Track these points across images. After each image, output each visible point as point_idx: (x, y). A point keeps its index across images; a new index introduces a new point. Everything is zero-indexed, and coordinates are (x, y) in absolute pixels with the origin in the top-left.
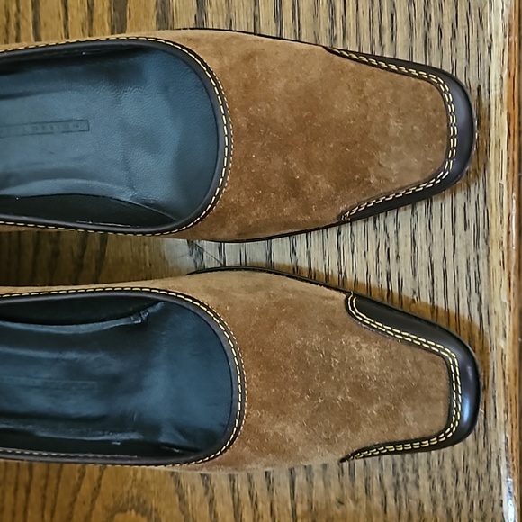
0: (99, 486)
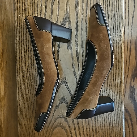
0: (54, 114)
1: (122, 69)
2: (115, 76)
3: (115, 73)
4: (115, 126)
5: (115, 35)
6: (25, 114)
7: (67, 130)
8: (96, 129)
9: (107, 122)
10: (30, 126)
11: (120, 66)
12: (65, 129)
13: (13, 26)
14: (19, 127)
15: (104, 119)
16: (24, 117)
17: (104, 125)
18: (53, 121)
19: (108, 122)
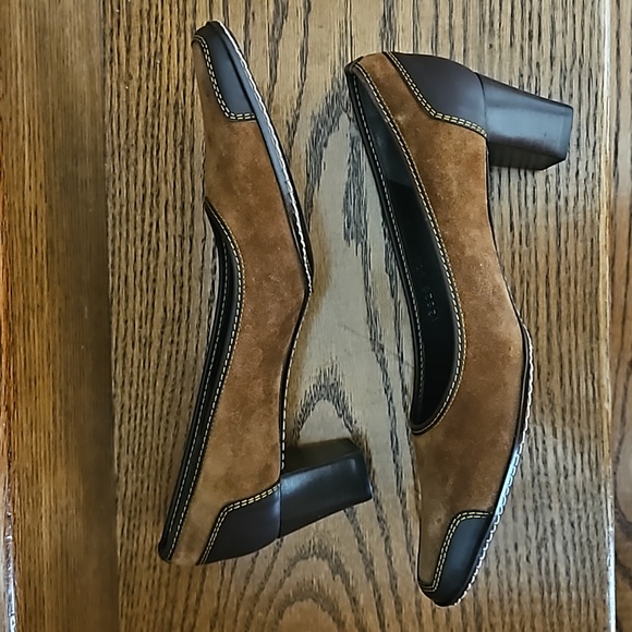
1: (602, 332)
2: (570, 362)
3: (570, 351)
4: (570, 598)
5: (568, 170)
6: (149, 536)
7: (345, 617)
8: (478, 614)
9: (530, 582)
10: (171, 594)
11: (594, 318)
12: (334, 611)
13: (99, 137)
14: (123, 600)
15: (518, 565)
16: (147, 553)
17: (515, 596)
18: (278, 570)
19: (535, 582)
